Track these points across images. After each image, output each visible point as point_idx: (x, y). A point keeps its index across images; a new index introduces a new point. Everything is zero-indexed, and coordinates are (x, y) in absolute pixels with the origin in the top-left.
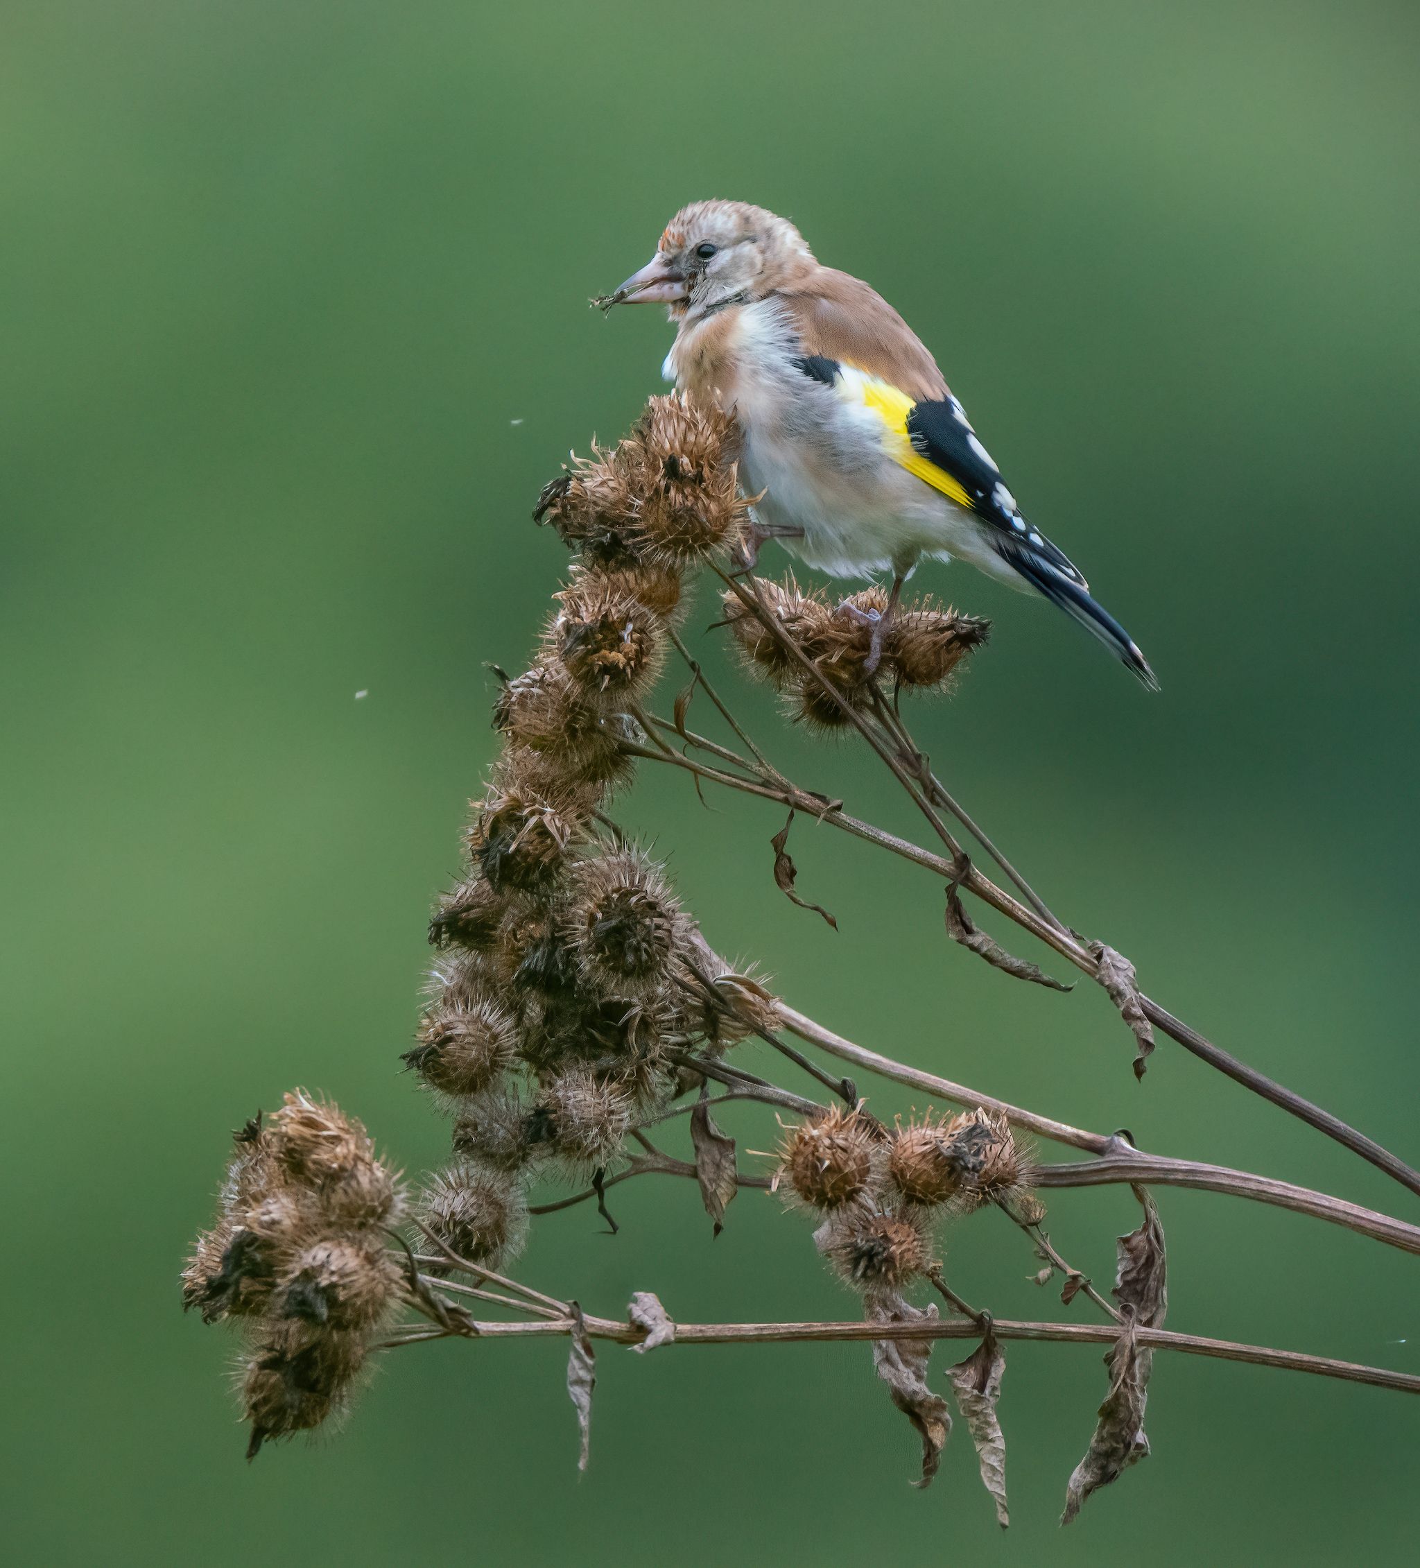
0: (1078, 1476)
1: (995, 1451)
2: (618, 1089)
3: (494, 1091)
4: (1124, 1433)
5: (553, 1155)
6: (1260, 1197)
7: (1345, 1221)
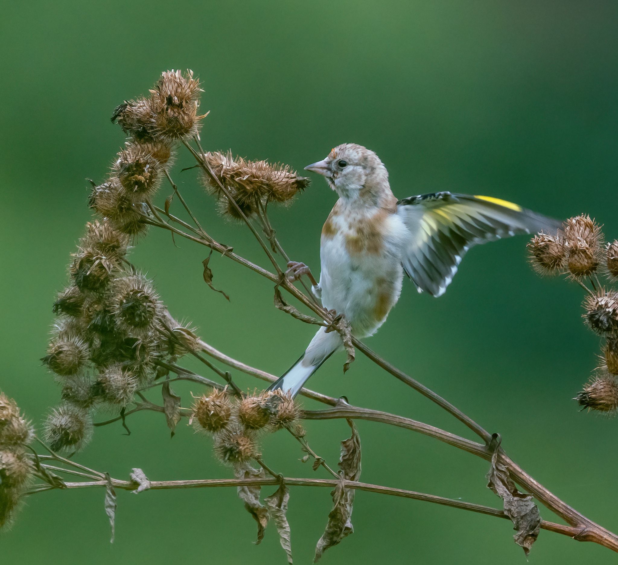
0: (321, 543)
1: (286, 532)
2: (132, 374)
3: (79, 374)
4: (339, 525)
5: (104, 401)
6: (400, 425)
7: (435, 436)
